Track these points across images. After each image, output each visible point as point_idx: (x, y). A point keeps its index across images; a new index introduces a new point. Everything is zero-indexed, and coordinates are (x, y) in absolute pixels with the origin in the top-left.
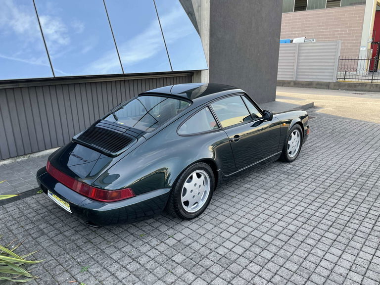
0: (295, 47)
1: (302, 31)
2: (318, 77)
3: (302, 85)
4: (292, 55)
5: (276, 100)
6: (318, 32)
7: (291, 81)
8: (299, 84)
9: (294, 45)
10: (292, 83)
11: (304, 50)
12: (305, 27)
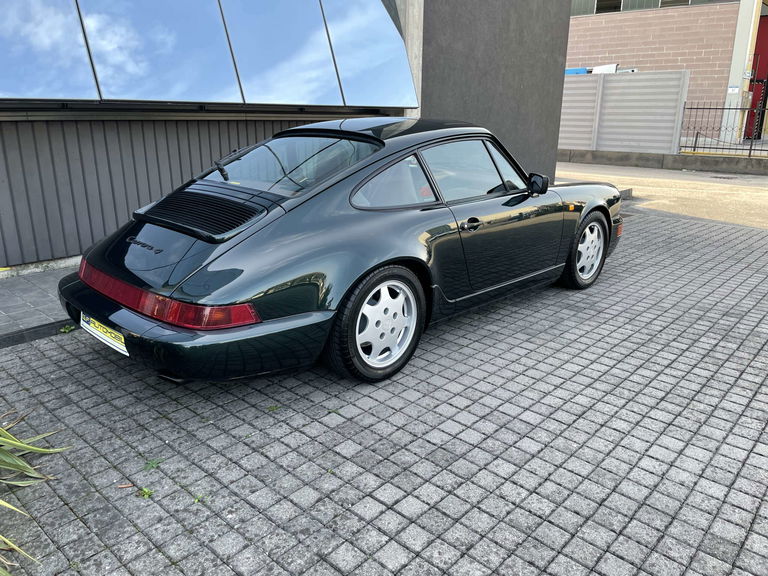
0: (596, 81)
1: (610, 52)
2: (642, 144)
4: (591, 98)
6: (644, 56)
7: (587, 151)
8: (602, 157)
9: (594, 78)
10: (589, 156)
11: (615, 88)
12: (617, 45)
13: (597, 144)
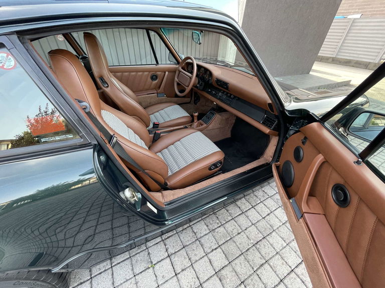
0: (348, 22)
1: (359, 9)
2: (360, 56)
3: (340, 62)
4: (342, 31)
5: (311, 73)
6: (377, 11)
7: (331, 57)
8: (337, 61)
9: (348, 20)
10: (331, 60)
11: (357, 26)
12: (365, 5)
13: (337, 54)
